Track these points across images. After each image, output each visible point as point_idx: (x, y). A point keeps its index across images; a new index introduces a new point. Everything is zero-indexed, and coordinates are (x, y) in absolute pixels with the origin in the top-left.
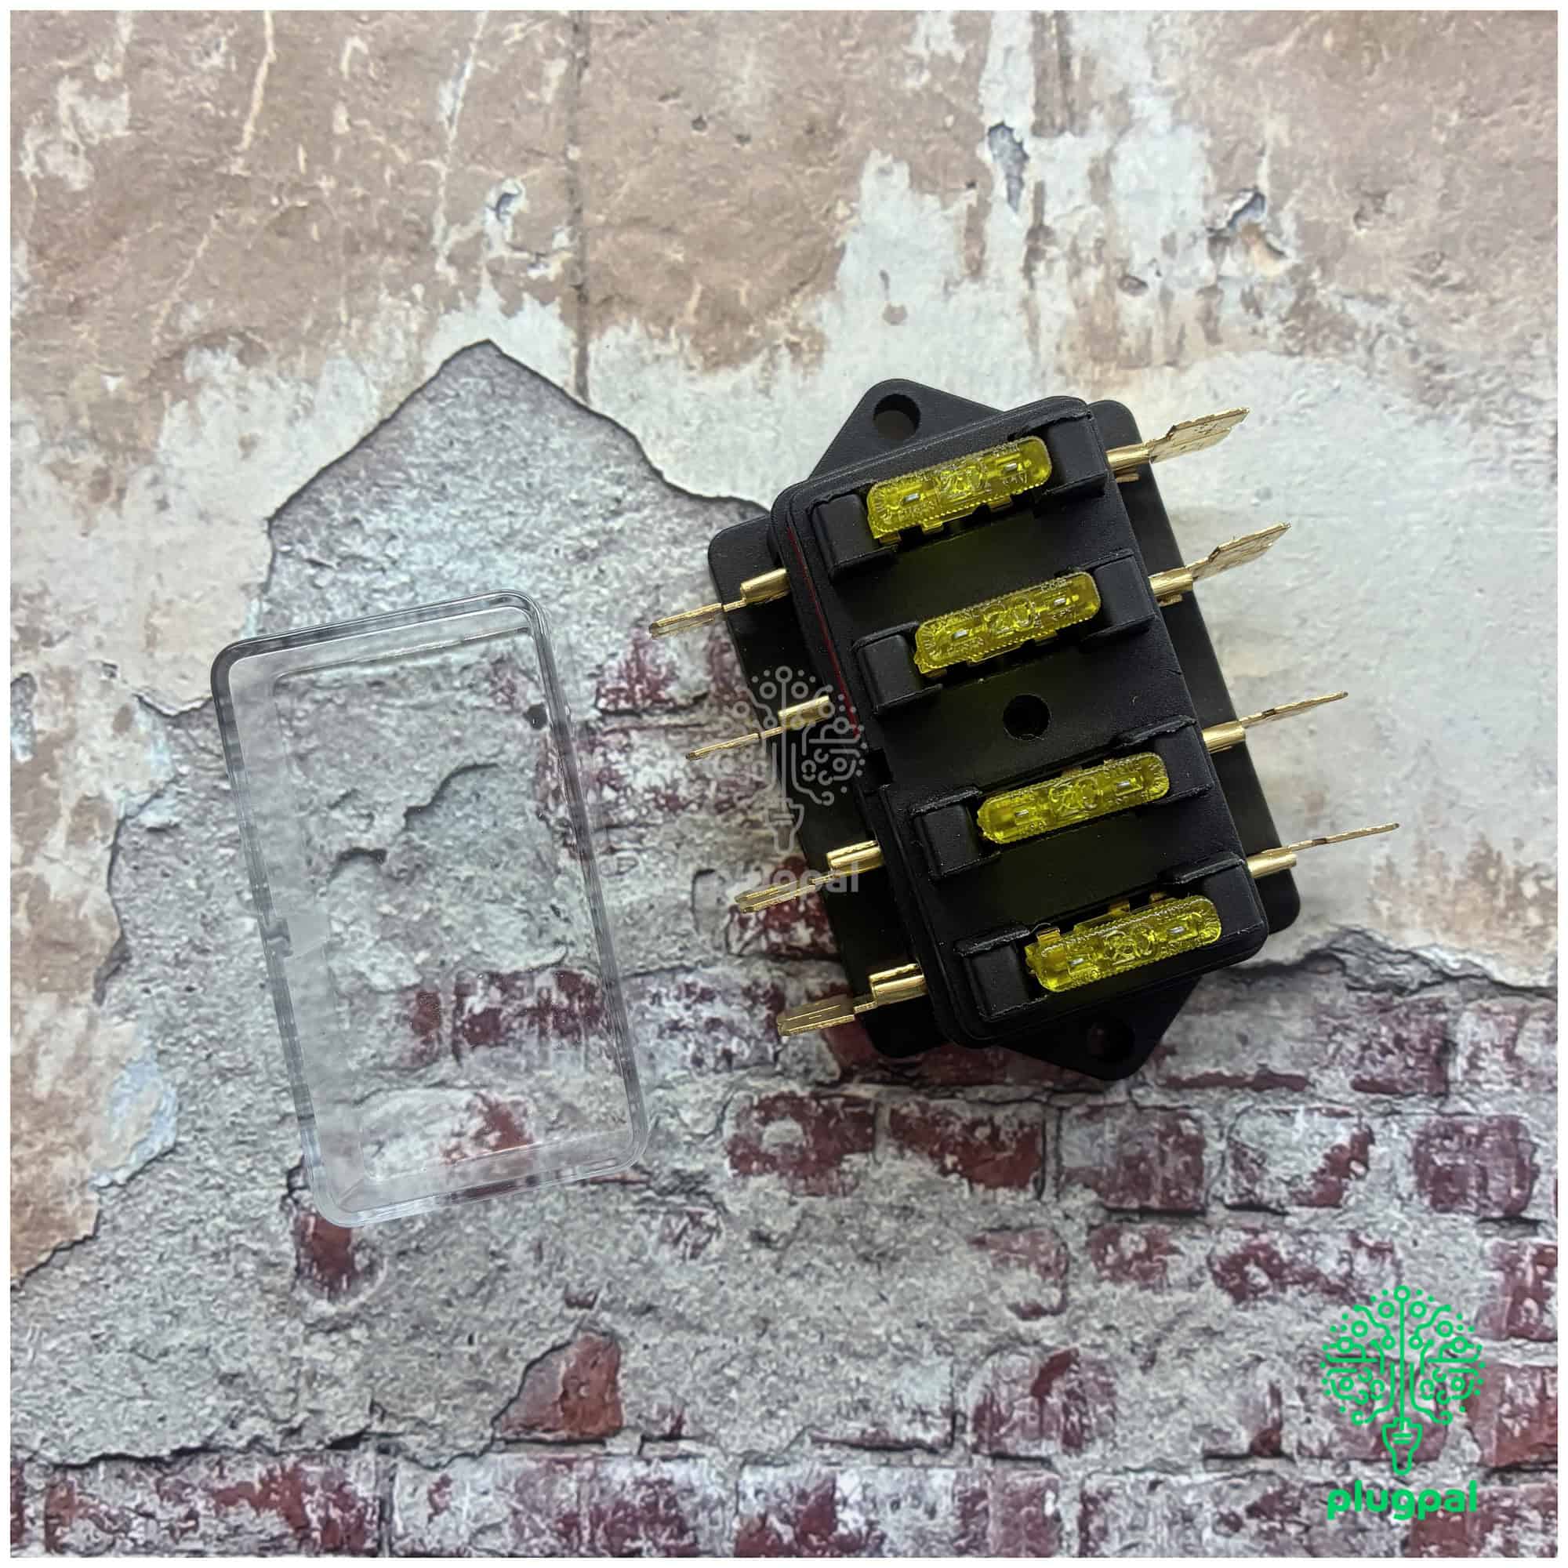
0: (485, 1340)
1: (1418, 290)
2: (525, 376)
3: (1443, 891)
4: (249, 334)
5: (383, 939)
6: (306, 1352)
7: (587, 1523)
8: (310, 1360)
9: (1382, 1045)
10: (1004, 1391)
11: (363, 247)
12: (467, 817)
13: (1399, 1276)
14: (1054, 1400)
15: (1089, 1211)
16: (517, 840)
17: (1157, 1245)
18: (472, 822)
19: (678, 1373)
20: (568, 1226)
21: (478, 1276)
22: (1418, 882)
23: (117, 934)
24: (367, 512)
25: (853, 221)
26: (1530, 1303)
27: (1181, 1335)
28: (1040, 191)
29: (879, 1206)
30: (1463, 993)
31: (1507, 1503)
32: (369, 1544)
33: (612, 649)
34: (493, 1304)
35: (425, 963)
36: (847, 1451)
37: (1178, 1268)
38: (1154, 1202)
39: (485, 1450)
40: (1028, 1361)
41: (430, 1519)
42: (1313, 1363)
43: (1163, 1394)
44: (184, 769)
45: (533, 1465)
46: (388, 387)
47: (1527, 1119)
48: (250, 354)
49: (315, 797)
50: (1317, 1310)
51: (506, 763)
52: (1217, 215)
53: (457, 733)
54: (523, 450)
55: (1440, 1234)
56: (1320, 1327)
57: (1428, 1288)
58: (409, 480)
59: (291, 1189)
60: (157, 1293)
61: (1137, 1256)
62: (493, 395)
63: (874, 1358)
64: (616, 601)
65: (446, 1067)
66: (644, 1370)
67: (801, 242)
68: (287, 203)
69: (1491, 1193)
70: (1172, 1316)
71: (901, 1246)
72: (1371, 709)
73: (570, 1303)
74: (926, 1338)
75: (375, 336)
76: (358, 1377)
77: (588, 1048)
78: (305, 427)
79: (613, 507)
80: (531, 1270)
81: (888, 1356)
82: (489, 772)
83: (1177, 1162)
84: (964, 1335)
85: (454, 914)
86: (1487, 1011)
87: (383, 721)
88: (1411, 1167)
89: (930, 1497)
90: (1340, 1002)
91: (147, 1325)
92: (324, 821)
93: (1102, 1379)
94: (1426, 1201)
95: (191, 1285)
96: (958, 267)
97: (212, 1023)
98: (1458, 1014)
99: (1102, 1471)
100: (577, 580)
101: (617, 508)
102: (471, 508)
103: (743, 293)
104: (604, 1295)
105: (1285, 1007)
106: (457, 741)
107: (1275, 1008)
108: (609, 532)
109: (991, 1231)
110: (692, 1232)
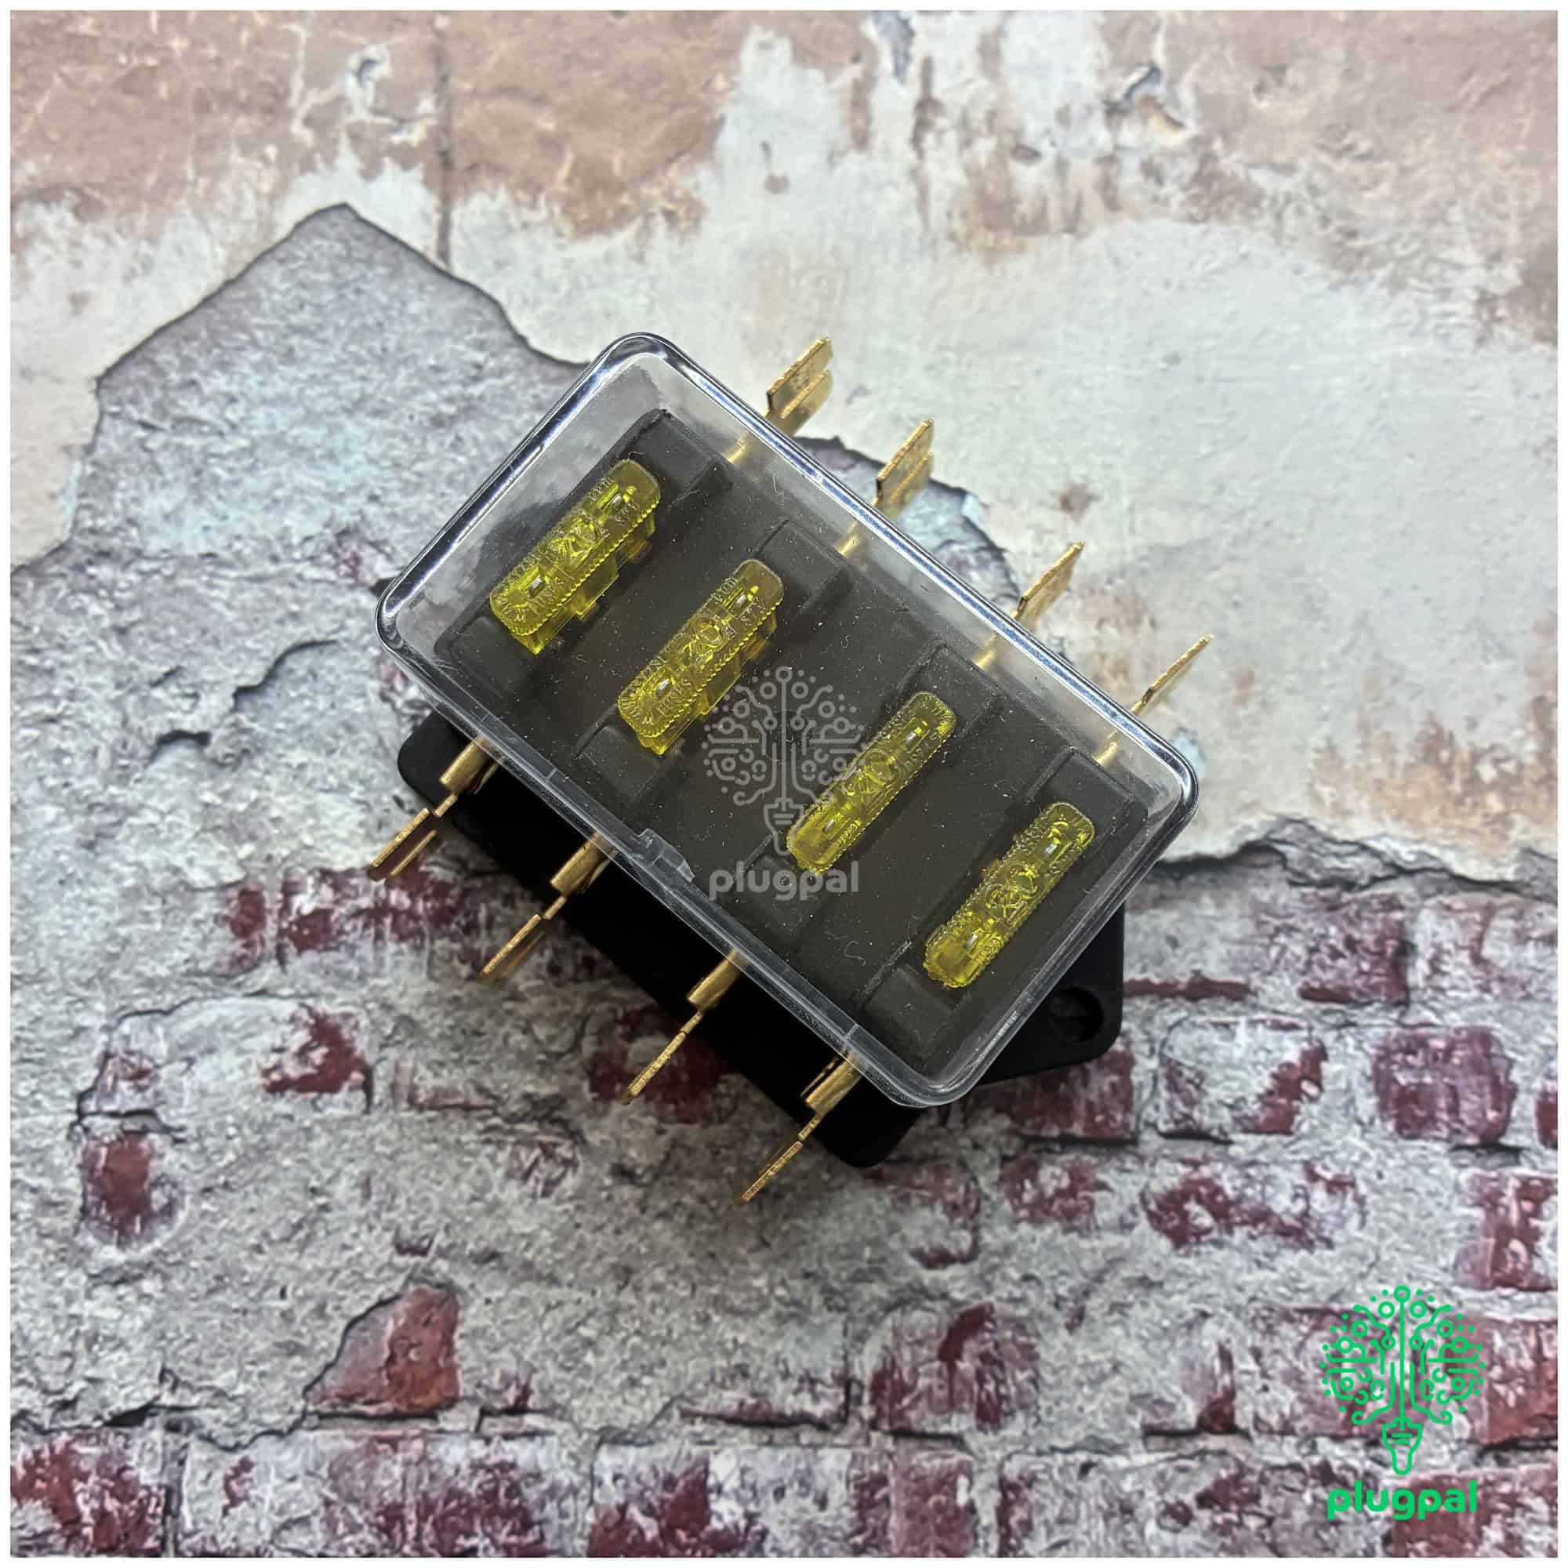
0: (300, 1292)
1: (1324, 158)
2: (383, 240)
3: (1392, 775)
4: (88, 191)
5: (204, 830)
6: (86, 1308)
7: (412, 1516)
8: (91, 1317)
9: (1332, 948)
10: (907, 1354)
11: (215, 107)
12: (302, 697)
13: (1364, 1214)
14: (966, 1365)
15: (1003, 1139)
16: (356, 723)
17: (1083, 1180)
18: (307, 703)
19: (525, 1333)
20: (402, 1158)
21: (295, 1217)
22: (1362, 765)
24: (206, 374)
25: (734, 94)
26: (1516, 1245)
27: (1113, 1288)
28: (927, 67)
29: (760, 1133)
30: (1420, 889)
31: (1505, 1488)
32: (151, 1543)
34: (310, 1250)
35: (249, 858)
36: (721, 1427)
37: (1108, 1207)
38: (1077, 1129)
39: (293, 1429)
40: (934, 1318)
41: (225, 1511)
42: (1268, 1319)
43: (1093, 1358)
45: (350, 1445)
46: (234, 248)
47: (1500, 1031)
48: (86, 209)
49: (135, 674)
50: (1271, 1254)
51: (347, 640)
52: (1111, 89)
53: (295, 608)
54: (379, 315)
55: (1408, 1165)
56: (1274, 1276)
57: (1397, 1228)
58: (254, 343)
59: (81, 1114)
61: (1059, 1193)
62: (349, 259)
63: (754, 1314)
64: (473, 469)
65: (267, 975)
66: (484, 1330)
67: (679, 114)
68: (136, 61)
69: (1464, 1116)
70: (1102, 1263)
71: (785, 1180)
72: (1299, 580)
73: (402, 1248)
74: (815, 1290)
75: (223, 196)
76: (147, 1339)
77: (432, 953)
78: (140, 284)
79: (474, 372)
80: (357, 1211)
81: (771, 1312)
82: (327, 650)
83: (1103, 1083)
84: (860, 1287)
85: (284, 804)
86: (1448, 908)
87: (215, 593)
88: (1371, 1087)
89: (820, 1483)
90: (1282, 900)
92: (144, 700)
93: (1022, 1339)
94: (1390, 1126)
96: (843, 136)
98: (1415, 911)
99: (1024, 1452)
100: (432, 447)
101: (478, 374)
102: (320, 372)
103: (617, 161)
104: (440, 1239)
105: (1219, 905)
106: (295, 616)
107: (1207, 906)
108: (469, 398)
109: (890, 1163)
110: (544, 1166)
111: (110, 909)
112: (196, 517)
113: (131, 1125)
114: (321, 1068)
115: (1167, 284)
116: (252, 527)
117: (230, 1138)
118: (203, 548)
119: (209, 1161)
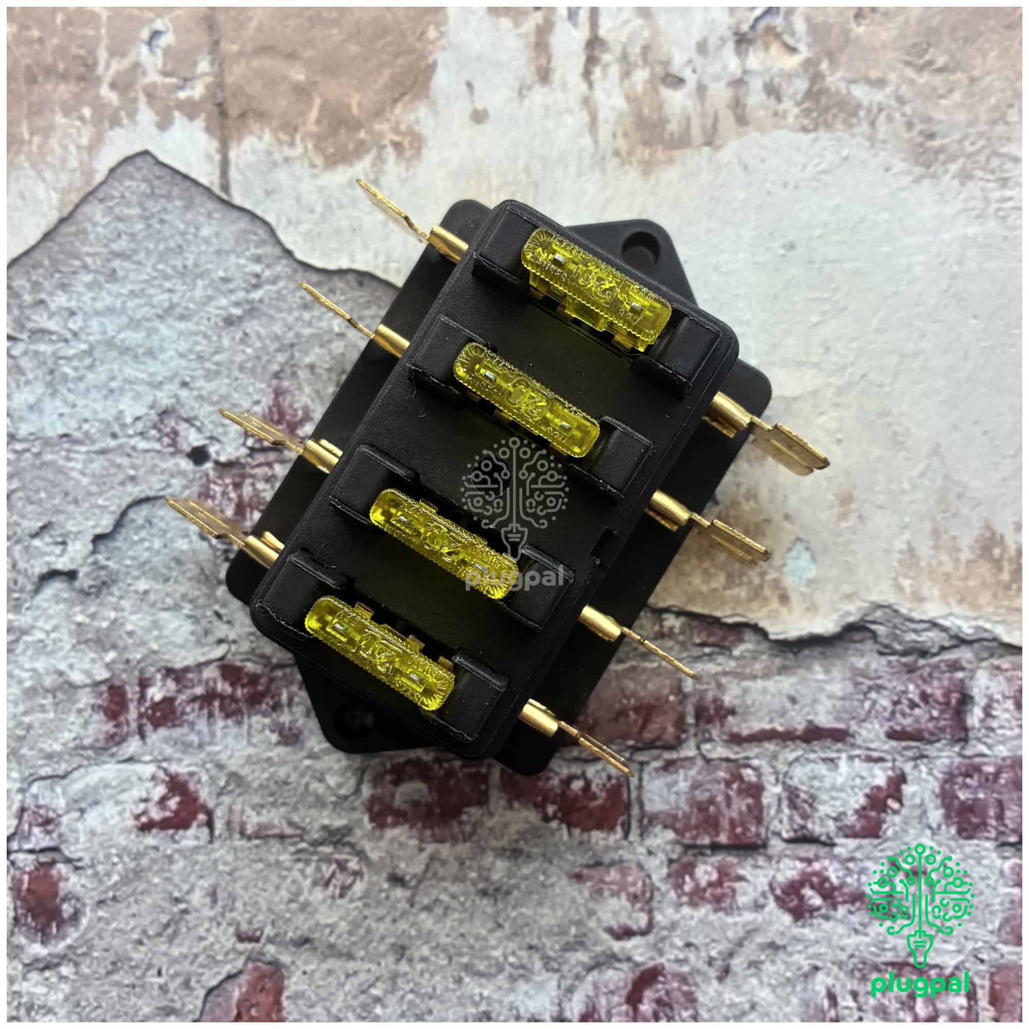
0: (172, 971)
1: (910, 73)
2: (178, 179)
3: (957, 569)
5: (79, 643)
6: (25, 987)
8: (29, 993)
9: (910, 700)
10: (603, 1001)
11: (40, 79)
12: (142, 540)
14: (646, 1008)
15: (669, 847)
16: (183, 557)
17: (727, 874)
18: (146, 544)
19: (332, 994)
20: (237, 874)
21: (164, 919)
22: (934, 562)
24: (51, 294)
25: (443, 42)
27: (750, 950)
28: (594, 15)
29: (493, 849)
30: (977, 654)
33: (256, 397)
34: (177, 941)
35: (114, 662)
37: (745, 893)
38: (723, 838)
40: (622, 975)
42: (862, 970)
43: (737, 1000)
46: (64, 192)
49: (18, 529)
50: (864, 925)
51: (173, 495)
52: (741, 22)
53: (132, 472)
54: (179, 239)
55: (966, 858)
56: (867, 940)
58: (85, 267)
59: (10, 851)
61: (711, 884)
62: (152, 195)
63: (494, 976)
64: (258, 358)
65: (133, 746)
66: (303, 992)
67: (400, 61)
69: (1007, 822)
70: (741, 933)
71: (513, 882)
72: (888, 420)
73: (241, 938)
74: (536, 957)
75: (53, 150)
76: (68, 1007)
77: (250, 726)
79: (254, 281)
80: (208, 912)
81: (506, 974)
82: (158, 503)
83: (741, 804)
84: (568, 955)
85: (135, 621)
86: (998, 668)
87: (71, 464)
88: (939, 801)
90: (874, 666)
92: (27, 548)
93: (685, 988)
94: (953, 830)
96: (529, 74)
98: (973, 671)
100: (226, 342)
101: (257, 282)
102: (137, 288)
103: (355, 104)
104: (268, 931)
105: (827, 671)
106: (132, 479)
107: (818, 672)
108: (251, 302)
109: (587, 866)
110: (338, 875)
111: (17, 703)
112: (53, 406)
113: (43, 858)
114: (176, 812)
115: (785, 185)
116: (95, 412)
117: (114, 864)
118: (61, 431)
119: (101, 881)
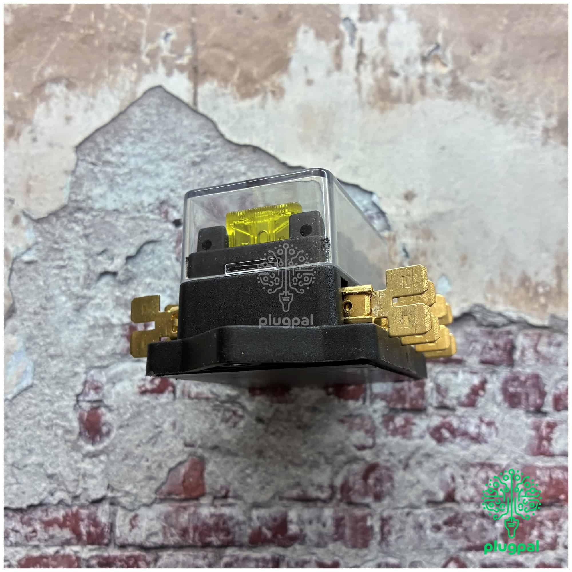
0: (153, 460)
1: (494, 79)
2: (174, 99)
3: (510, 291)
4: (71, 80)
6: (82, 465)
7: (191, 531)
8: (84, 468)
9: (490, 347)
10: (352, 478)
11: (115, 49)
12: (149, 260)
13: (497, 433)
14: (371, 481)
15: (383, 409)
16: (168, 269)
18: (151, 262)
19: (227, 472)
20: (186, 415)
21: (150, 435)
22: (501, 287)
23: (11, 302)
24: (114, 146)
25: (295, 49)
26: (545, 443)
27: (418, 456)
28: (361, 42)
29: (304, 407)
30: (518, 328)
31: (539, 519)
32: (106, 541)
34: (156, 446)
36: (292, 502)
37: (416, 431)
38: (407, 406)
39: (152, 504)
40: (360, 467)
41: (130, 530)
42: (467, 466)
43: (411, 479)
44: (40, 239)
45: (171, 509)
47: (542, 374)
48: (70, 86)
49: (92, 252)
50: (468, 446)
51: (164, 240)
52: (423, 52)
53: (146, 229)
54: (173, 125)
55: (512, 417)
56: (469, 452)
57: (508, 437)
58: (130, 135)
59: (78, 401)
60: (23, 443)
61: (401, 426)
62: (162, 105)
63: (302, 466)
66: (214, 471)
67: (276, 56)
68: (87, 32)
69: (530, 401)
70: (414, 449)
71: (312, 422)
72: (482, 225)
73: (186, 445)
74: (322, 457)
75: (118, 82)
76: (103, 475)
78: (90, 113)
79: (206, 147)
80: (171, 433)
81: (308, 465)
82: (158, 243)
83: (415, 391)
84: (336, 457)
86: (527, 334)
87: (118, 223)
88: (501, 392)
89: (323, 519)
90: (474, 331)
91: (18, 455)
92: (95, 260)
93: (388, 473)
94: (507, 404)
95: (37, 439)
96: (332, 65)
97: (47, 336)
98: (516, 336)
99: (388, 508)
100: (192, 173)
101: (207, 147)
102: (153, 146)
103: (255, 72)
104: (199, 442)
106: (146, 232)
108: (205, 156)
109: (347, 416)
110: (234, 417)
111: (85, 332)
112: (111, 196)
113: (95, 405)
114: (159, 386)
116: (131, 200)
117: (128, 409)
118: (114, 207)
119: (121, 417)
